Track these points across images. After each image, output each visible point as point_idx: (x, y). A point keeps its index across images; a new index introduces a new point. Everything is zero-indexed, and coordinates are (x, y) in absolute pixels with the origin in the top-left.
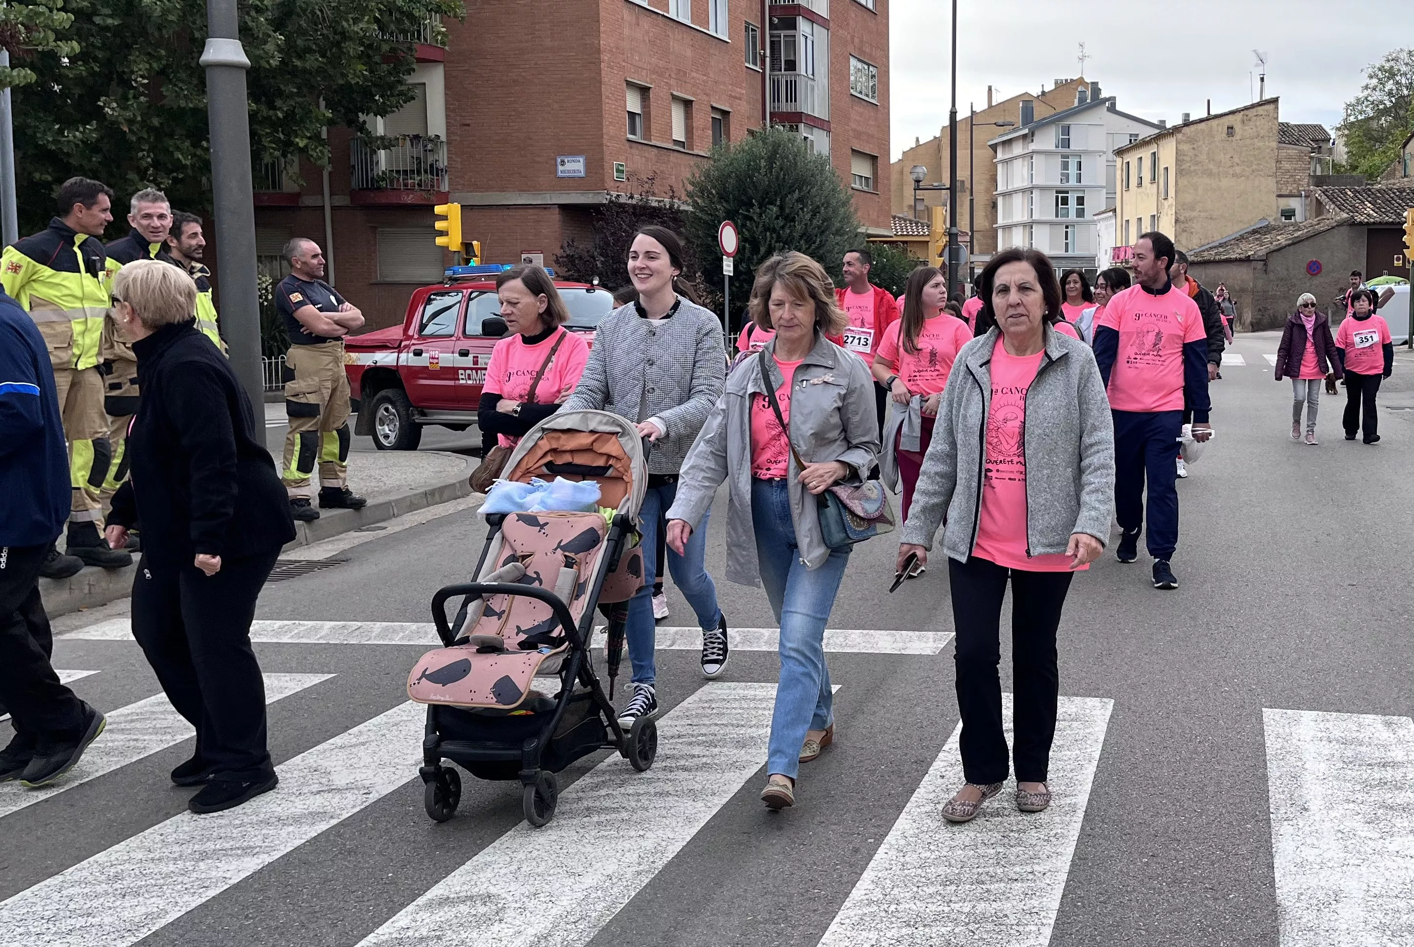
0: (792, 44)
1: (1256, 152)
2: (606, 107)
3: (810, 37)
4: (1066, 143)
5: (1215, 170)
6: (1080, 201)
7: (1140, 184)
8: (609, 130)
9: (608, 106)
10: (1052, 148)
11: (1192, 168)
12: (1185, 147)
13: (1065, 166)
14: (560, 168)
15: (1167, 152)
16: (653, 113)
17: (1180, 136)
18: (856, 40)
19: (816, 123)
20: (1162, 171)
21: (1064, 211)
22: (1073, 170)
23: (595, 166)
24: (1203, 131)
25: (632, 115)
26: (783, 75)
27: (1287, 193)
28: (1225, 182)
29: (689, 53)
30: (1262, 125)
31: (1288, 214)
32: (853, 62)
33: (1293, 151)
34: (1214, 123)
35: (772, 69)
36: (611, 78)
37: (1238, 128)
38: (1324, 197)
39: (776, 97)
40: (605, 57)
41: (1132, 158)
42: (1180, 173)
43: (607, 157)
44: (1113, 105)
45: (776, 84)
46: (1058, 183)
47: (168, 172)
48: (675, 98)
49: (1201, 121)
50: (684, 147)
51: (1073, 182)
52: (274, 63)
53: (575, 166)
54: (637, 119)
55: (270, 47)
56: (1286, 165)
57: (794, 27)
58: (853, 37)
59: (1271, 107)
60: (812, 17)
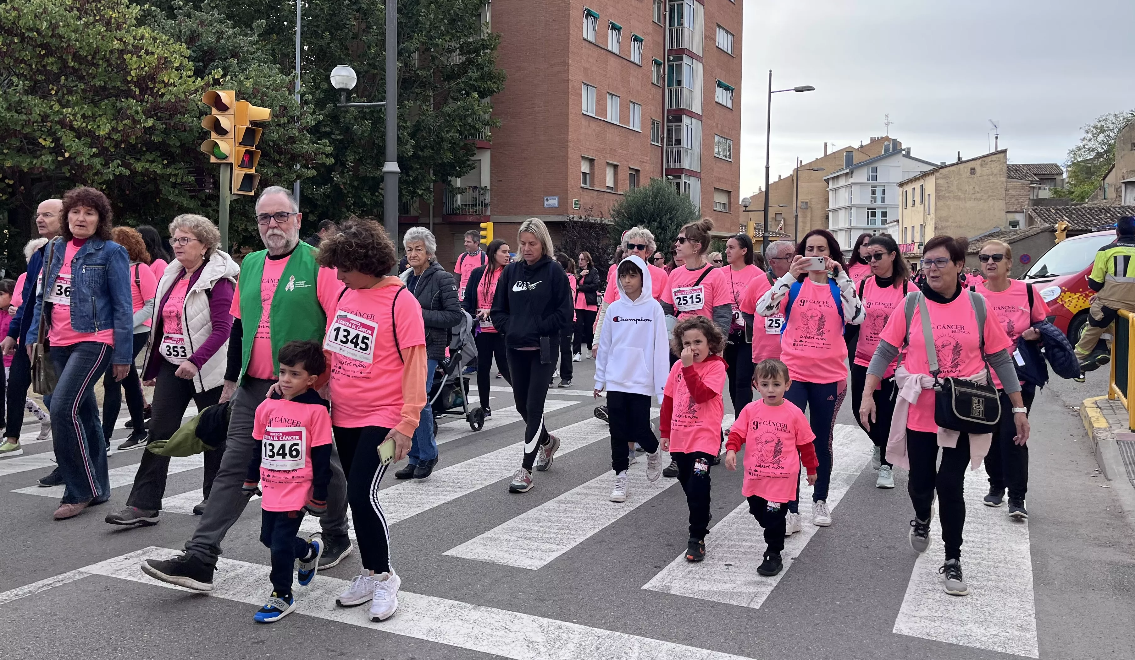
0: (679, 130)
1: (991, 184)
2: (570, 171)
3: (690, 126)
4: (875, 178)
5: (962, 196)
6: (884, 214)
7: (913, 205)
8: (571, 182)
9: (572, 170)
10: (865, 181)
11: (947, 195)
12: (941, 182)
13: (874, 193)
14: (546, 203)
15: (930, 184)
16: (596, 172)
17: (938, 175)
18: (719, 126)
19: (692, 174)
20: (927, 197)
21: (873, 221)
22: (879, 195)
23: (563, 202)
24: (953, 171)
25: (585, 174)
26: (674, 148)
27: (1014, 210)
28: (969, 204)
29: (617, 139)
30: (995, 167)
31: (1014, 224)
32: (717, 138)
33: (1017, 183)
34: (962, 166)
35: (668, 145)
36: (573, 155)
37: (978, 170)
38: (1034, 213)
39: (669, 160)
40: (570, 144)
41: (909, 188)
42: (938, 197)
43: (570, 197)
44: (909, 153)
45: (669, 153)
46: (869, 203)
47: (360, 207)
48: (608, 164)
49: (952, 165)
50: (613, 190)
51: (879, 202)
52: (410, 154)
53: (553, 202)
54: (587, 176)
55: (408, 147)
56: (1012, 192)
57: (680, 120)
58: (717, 124)
59: (1002, 155)
60: (691, 115)
